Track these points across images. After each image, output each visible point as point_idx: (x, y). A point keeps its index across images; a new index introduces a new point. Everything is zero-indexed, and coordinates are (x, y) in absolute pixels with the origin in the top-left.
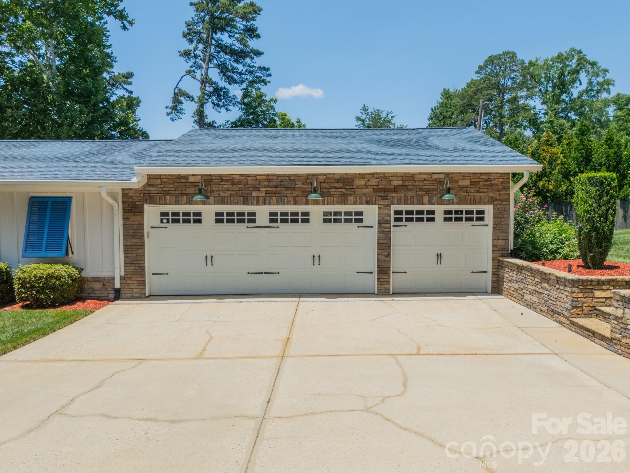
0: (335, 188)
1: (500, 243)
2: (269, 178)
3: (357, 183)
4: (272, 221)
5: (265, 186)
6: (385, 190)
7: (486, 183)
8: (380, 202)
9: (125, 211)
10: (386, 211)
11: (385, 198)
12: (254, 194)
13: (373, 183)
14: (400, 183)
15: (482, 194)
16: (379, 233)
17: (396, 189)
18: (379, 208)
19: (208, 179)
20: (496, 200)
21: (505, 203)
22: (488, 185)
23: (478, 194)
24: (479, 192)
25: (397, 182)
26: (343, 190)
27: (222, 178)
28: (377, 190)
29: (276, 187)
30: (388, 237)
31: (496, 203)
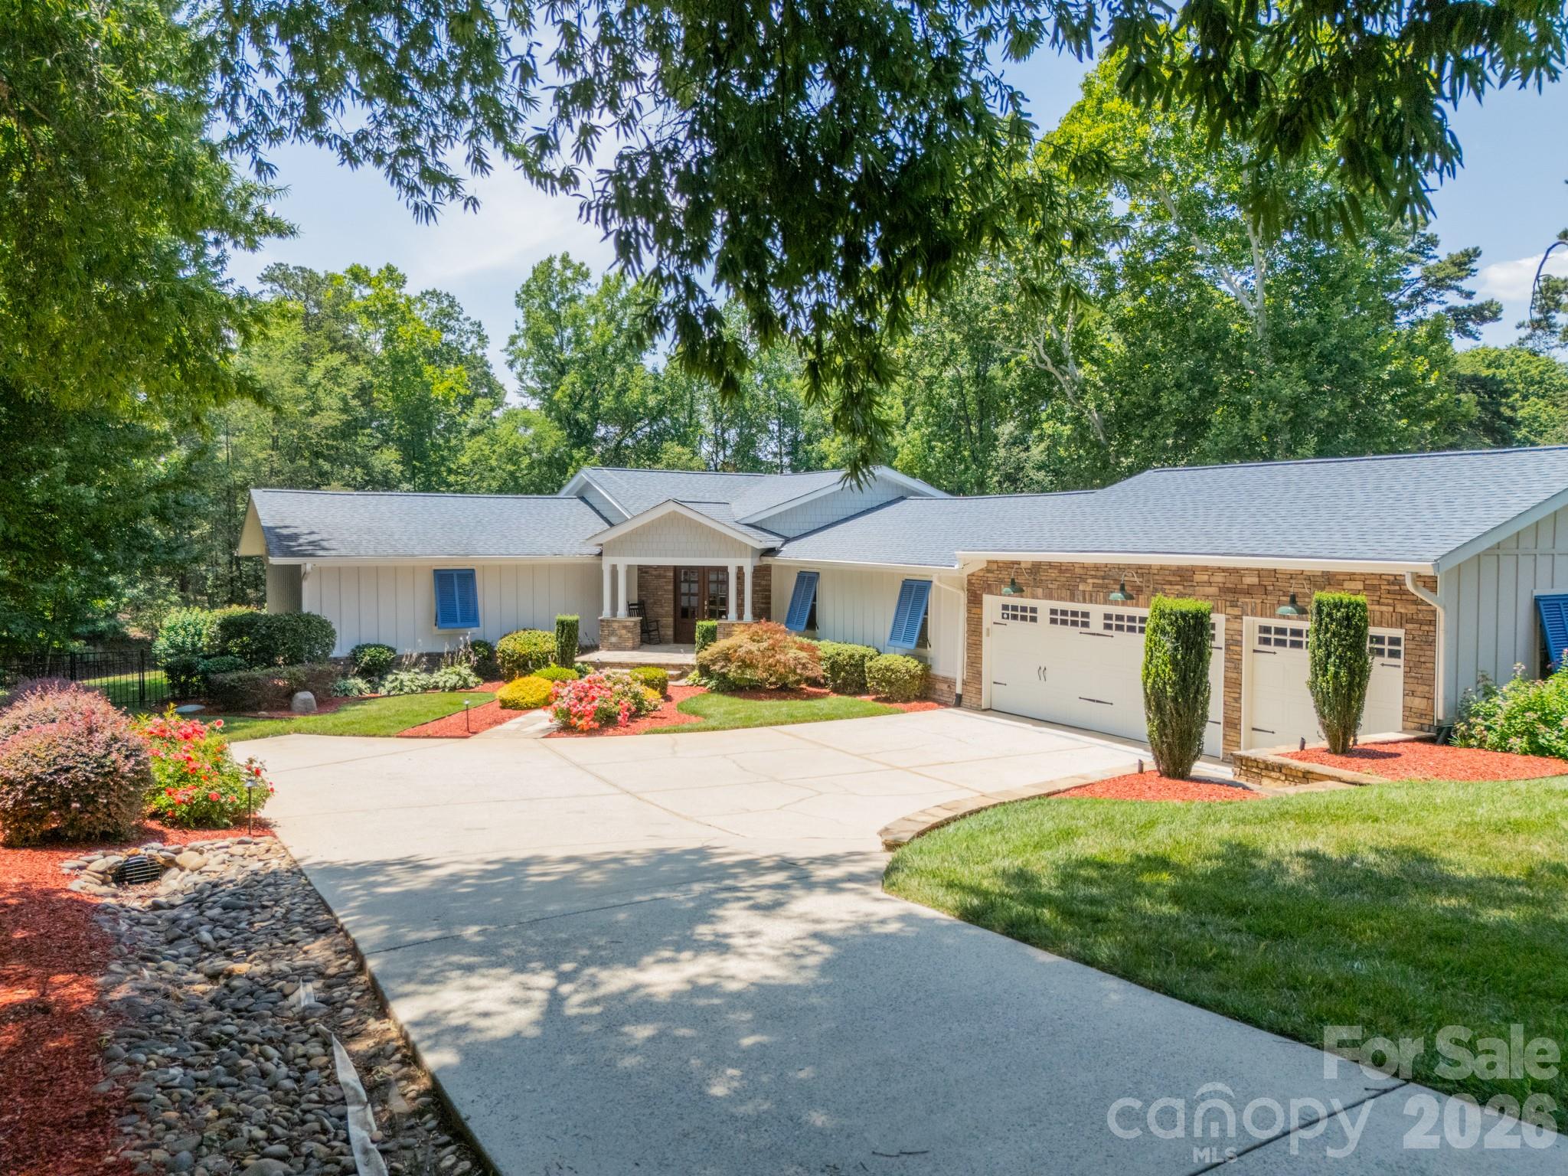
0: (1170, 583)
1: (1418, 703)
2: (1096, 567)
3: (1198, 577)
4: (1108, 627)
5: (1095, 577)
6: (1234, 591)
7: (1393, 588)
8: (1229, 610)
9: (969, 602)
10: (1236, 626)
11: (1234, 605)
12: (1081, 587)
13: (1219, 578)
14: (1255, 580)
15: (1384, 608)
16: (1227, 660)
17: (1249, 592)
18: (1227, 620)
19: (1036, 568)
20: (1410, 621)
21: (1426, 628)
22: (1394, 593)
23: (1377, 607)
24: (1379, 603)
25: (1250, 580)
26: (1180, 587)
27: (1050, 565)
28: (1224, 590)
29: (1104, 578)
30: (1237, 669)
31: (1409, 626)
